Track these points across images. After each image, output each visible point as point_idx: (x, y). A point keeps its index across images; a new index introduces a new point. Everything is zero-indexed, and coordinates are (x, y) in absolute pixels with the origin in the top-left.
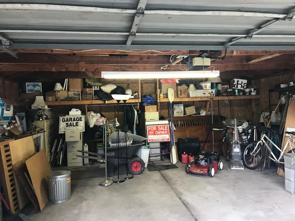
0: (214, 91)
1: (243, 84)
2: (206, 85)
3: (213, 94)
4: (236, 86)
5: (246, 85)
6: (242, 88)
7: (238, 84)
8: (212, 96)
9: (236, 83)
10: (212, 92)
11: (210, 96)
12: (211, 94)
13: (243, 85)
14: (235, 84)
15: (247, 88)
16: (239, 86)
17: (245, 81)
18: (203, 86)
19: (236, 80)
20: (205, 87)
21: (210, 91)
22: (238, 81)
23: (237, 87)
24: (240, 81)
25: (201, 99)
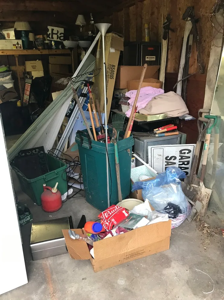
0: (20, 42)
1: (59, 34)
2: (9, 34)
3: (20, 46)
4: (50, 36)
5: (62, 35)
6: (59, 40)
7: (53, 34)
8: (19, 49)
9: (50, 32)
10: (18, 44)
11: (15, 49)
12: (17, 46)
13: (59, 36)
14: (50, 34)
15: (64, 40)
16: (55, 37)
17: (61, 30)
18: (5, 35)
19: (50, 28)
20: (8, 37)
21: (15, 42)
22: (53, 30)
23: (52, 38)
24: (56, 29)
25: (2, 52)
